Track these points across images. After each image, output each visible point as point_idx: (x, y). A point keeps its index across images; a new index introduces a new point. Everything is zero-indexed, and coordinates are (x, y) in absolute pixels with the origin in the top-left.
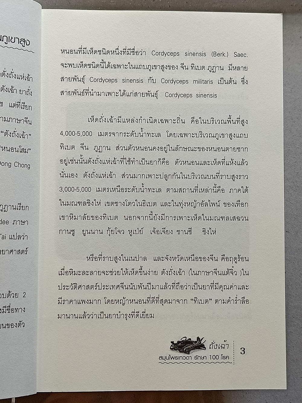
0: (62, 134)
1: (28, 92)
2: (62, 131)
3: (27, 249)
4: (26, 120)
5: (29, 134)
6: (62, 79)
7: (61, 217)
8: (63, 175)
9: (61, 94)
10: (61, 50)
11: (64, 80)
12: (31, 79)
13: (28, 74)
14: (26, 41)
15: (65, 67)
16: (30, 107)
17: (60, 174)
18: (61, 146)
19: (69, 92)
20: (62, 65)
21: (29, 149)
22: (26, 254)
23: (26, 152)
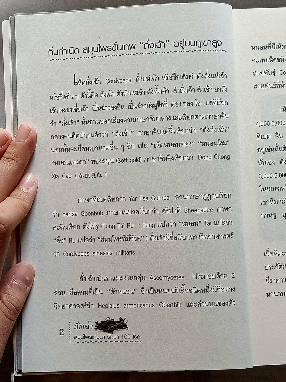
0: (258, 125)
1: (224, 89)
2: (258, 122)
3: (232, 233)
4: (223, 115)
5: (227, 128)
6: (255, 73)
7: (262, 202)
8: (261, 163)
9: (255, 88)
10: (252, 47)
11: (256, 74)
12: (225, 76)
13: (222, 72)
14: (218, 42)
15: (257, 62)
16: (226, 102)
17: (259, 162)
18: (257, 136)
19: (262, 85)
20: (254, 60)
21: (227, 141)
22: (232, 238)
23: (224, 144)
